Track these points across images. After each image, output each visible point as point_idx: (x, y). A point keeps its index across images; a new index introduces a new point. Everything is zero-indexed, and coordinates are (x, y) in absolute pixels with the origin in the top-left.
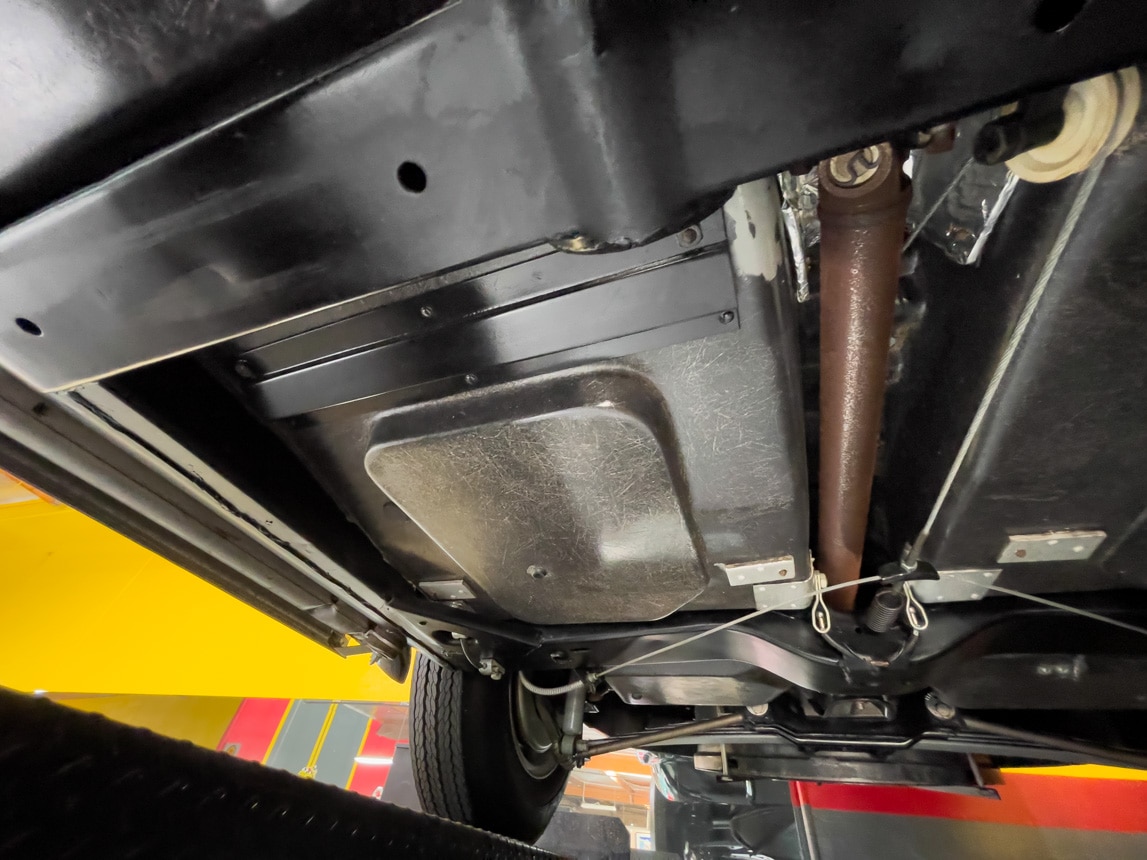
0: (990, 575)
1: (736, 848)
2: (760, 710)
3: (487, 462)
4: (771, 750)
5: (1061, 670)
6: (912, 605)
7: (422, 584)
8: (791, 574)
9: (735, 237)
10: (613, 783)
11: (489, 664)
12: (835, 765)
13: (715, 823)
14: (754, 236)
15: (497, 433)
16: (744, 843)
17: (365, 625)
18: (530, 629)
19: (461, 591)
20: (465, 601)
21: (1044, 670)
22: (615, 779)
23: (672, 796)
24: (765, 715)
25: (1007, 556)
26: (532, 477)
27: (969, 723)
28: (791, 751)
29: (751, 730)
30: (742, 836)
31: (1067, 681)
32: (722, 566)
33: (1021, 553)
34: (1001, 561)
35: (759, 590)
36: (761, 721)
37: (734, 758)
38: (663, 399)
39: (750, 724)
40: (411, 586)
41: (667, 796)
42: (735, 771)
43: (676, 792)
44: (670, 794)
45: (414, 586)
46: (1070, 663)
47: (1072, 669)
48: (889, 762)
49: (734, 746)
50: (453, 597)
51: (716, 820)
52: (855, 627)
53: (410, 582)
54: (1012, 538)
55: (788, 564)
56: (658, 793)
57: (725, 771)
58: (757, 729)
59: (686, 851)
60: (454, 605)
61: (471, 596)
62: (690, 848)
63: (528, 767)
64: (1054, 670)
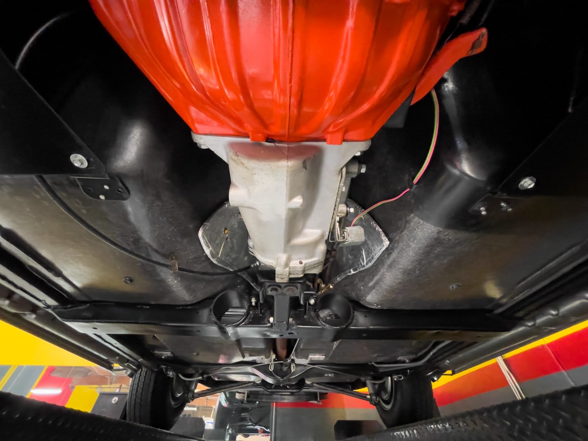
1: (249, 424)
12: (279, 397)
13: (242, 414)
16: (252, 422)
17: (126, 361)
23: (226, 405)
27: (315, 385)
30: (252, 419)
33: (312, 358)
37: (249, 395)
41: (223, 405)
42: (249, 399)
44: (225, 404)
48: (295, 395)
49: (250, 391)
51: (242, 413)
56: (220, 403)
57: (245, 400)
59: (228, 427)
61: (171, 355)
62: (229, 426)
63: (173, 403)
64: (328, 375)
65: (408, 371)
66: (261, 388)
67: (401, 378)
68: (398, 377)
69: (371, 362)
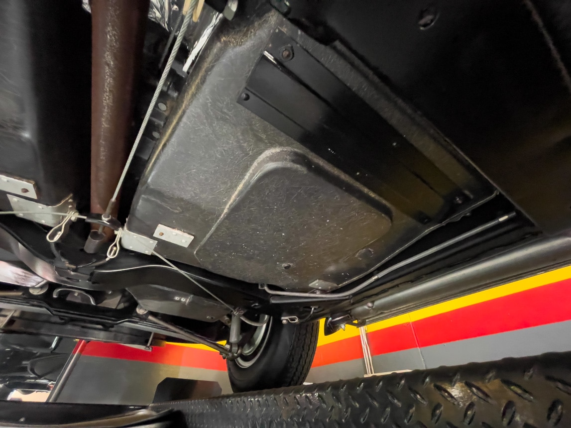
0: (153, 243)
4: (43, 318)
5: (183, 300)
6: (115, 245)
8: (33, 195)
13: (24, 362)
21: (177, 298)
24: (39, 295)
25: (157, 234)
27: (150, 318)
28: (58, 320)
29: (29, 303)
30: (35, 370)
31: (184, 304)
34: (155, 235)
35: (12, 198)
36: (35, 298)
37: (15, 319)
39: (26, 299)
46: (186, 297)
47: (186, 300)
48: (111, 331)
49: (23, 313)
54: (159, 225)
64: (180, 299)
65: (313, 309)
66: (41, 307)
67: (294, 320)
68: (289, 318)
69: (262, 286)
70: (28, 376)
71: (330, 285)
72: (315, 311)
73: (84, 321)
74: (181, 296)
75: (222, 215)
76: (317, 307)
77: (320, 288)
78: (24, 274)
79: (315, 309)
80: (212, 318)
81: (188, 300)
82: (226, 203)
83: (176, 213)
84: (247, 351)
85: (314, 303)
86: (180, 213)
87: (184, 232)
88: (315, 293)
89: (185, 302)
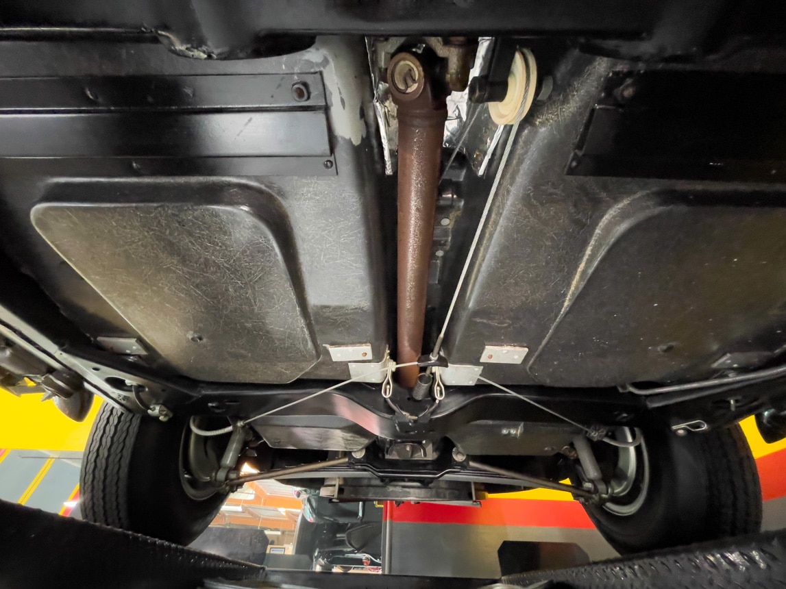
0: (478, 370)
2: (359, 455)
3: (146, 237)
4: (365, 482)
5: (513, 432)
6: (438, 385)
7: (99, 339)
8: (370, 357)
9: (332, 105)
10: (282, 516)
11: (158, 408)
12: (400, 490)
13: (338, 535)
14: (344, 108)
15: (151, 213)
16: (353, 547)
17: (44, 369)
18: (194, 383)
19: (134, 347)
20: (139, 356)
21: (505, 432)
22: (284, 514)
23: (312, 519)
24: (362, 458)
25: (484, 359)
26: (184, 256)
27: (472, 464)
28: (378, 482)
29: (354, 469)
30: (352, 542)
31: (515, 437)
32: (328, 346)
33: (491, 357)
34: (482, 360)
35: (352, 366)
36: (358, 461)
37: (343, 487)
38: (287, 216)
39: (353, 464)
40: (89, 338)
41: (309, 520)
42: (342, 496)
43: (314, 516)
44: (310, 518)
45: (92, 339)
46: (516, 427)
47: (517, 431)
48: (430, 488)
49: (345, 479)
50: (128, 351)
51: (338, 533)
52: (408, 396)
53: (88, 335)
54: (487, 347)
55: (367, 349)
56: (303, 518)
57: (336, 496)
58: (356, 467)
59: (316, 554)
60: (131, 359)
61: (143, 353)
64: (509, 432)
65: (732, 402)
66: (365, 470)
67: (698, 427)
68: (688, 425)
69: (624, 387)
70: (345, 550)
71: (754, 357)
72: (738, 404)
73: (403, 479)
74: (509, 427)
75: (563, 310)
76: (739, 397)
77: (735, 366)
78: (352, 439)
79: (736, 401)
80: (553, 449)
81: (519, 431)
82: (565, 295)
83: (506, 328)
84: (619, 489)
85: (732, 392)
86: (509, 326)
87: (515, 346)
88: (726, 376)
89: (516, 434)
